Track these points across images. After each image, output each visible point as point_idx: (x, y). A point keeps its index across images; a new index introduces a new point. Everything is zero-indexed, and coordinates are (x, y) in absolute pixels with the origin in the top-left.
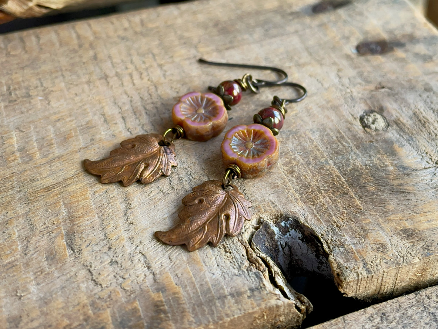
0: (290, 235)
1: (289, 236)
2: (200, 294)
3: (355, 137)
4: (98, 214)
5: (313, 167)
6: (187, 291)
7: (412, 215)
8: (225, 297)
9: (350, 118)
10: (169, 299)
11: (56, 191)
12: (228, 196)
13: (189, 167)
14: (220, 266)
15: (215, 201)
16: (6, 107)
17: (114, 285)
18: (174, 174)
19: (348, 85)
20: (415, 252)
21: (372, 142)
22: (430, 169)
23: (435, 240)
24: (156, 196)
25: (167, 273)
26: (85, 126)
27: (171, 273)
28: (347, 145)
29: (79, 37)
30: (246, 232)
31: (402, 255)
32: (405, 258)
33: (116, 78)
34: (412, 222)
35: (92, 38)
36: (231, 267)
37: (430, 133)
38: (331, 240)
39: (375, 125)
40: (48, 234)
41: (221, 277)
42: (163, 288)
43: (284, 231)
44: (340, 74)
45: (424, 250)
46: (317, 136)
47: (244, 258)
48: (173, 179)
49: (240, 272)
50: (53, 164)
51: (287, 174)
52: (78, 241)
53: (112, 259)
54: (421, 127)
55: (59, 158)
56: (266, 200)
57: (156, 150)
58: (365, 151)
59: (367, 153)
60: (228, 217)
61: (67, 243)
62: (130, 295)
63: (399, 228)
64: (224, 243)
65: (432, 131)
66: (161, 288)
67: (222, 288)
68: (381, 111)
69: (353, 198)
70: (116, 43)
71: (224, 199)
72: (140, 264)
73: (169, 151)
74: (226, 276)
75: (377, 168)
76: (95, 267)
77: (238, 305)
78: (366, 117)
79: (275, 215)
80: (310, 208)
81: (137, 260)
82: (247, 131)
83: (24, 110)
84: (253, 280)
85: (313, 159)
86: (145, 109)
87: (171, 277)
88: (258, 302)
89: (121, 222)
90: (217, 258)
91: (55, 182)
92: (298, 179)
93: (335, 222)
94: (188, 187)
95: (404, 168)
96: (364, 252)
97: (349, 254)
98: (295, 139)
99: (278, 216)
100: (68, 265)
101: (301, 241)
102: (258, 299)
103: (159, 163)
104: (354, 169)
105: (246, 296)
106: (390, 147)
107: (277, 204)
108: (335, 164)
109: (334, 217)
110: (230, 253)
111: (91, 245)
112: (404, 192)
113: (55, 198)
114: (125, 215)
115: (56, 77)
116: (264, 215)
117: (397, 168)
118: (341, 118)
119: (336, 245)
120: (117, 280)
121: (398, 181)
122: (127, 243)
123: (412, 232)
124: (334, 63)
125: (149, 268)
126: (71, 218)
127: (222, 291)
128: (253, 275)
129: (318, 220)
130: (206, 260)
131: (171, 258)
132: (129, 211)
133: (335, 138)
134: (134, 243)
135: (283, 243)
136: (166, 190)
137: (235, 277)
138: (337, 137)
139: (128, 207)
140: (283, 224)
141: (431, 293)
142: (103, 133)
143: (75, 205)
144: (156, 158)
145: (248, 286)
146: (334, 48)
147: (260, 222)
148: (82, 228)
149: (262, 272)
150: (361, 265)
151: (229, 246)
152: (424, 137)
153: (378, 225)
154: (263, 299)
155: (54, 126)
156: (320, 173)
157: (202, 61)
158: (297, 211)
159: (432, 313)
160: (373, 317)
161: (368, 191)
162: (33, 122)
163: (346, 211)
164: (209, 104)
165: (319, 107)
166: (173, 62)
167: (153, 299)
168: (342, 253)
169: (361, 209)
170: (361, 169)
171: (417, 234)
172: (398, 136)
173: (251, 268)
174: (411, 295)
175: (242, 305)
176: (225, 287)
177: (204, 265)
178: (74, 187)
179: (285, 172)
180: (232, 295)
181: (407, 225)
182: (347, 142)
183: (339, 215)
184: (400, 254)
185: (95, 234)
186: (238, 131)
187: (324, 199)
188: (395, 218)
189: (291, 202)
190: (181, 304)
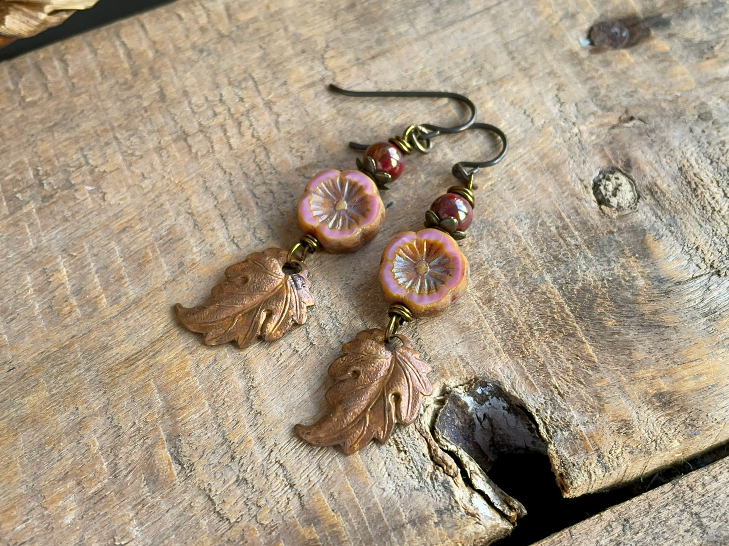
0: (490, 404)
1: (489, 406)
2: (367, 524)
3: (585, 226)
4: (208, 400)
5: (521, 288)
6: (348, 521)
7: (672, 367)
8: (403, 526)
9: (579, 188)
10: (325, 535)
11: (141, 364)
12: (395, 360)
13: (332, 305)
14: (393, 476)
15: (377, 371)
16: (39, 210)
17: (246, 518)
18: (312, 319)
19: (574, 119)
20: (673, 431)
21: (612, 233)
22: (702, 278)
23: (703, 409)
24: (289, 361)
25: (318, 492)
26: (166, 239)
27: (324, 492)
28: (573, 242)
29: (129, 54)
30: (426, 413)
31: (655, 438)
32: (658, 442)
33: (201, 136)
34: (670, 380)
35: (151, 54)
36: (408, 477)
37: (704, 208)
38: (551, 417)
39: (617, 197)
40: (142, 441)
41: (394, 494)
42: (316, 518)
43: (481, 400)
44: (561, 94)
45: (687, 427)
46: (526, 228)
47: (425, 459)
48: (311, 328)
49: (422, 484)
50: (129, 316)
51: (481, 304)
52: (186, 449)
53: (238, 476)
54: (690, 197)
55: (137, 302)
56: (452, 355)
57: (281, 283)
58: (602, 251)
59: (605, 256)
60: (398, 398)
61: (172, 454)
62: (270, 533)
63: (651, 391)
64: (395, 435)
65: (707, 202)
66: (312, 518)
67: (398, 512)
68: (627, 167)
69: (583, 343)
70: (192, 63)
71: (391, 366)
72: (279, 481)
73: (299, 282)
74: (402, 491)
75: (620, 284)
76: (216, 491)
77: (422, 538)
78: (604, 181)
79: (467, 378)
80: (518, 363)
81: (274, 475)
82: (417, 244)
83: (68, 214)
84: (441, 495)
85: (520, 274)
86: (254, 195)
87: (325, 497)
88: (450, 530)
89: (243, 412)
90: (387, 463)
91: (137, 348)
92: (499, 312)
93: (556, 388)
94: (334, 342)
95: (661, 281)
96: (598, 437)
97: (577, 443)
98: (492, 236)
99: (471, 380)
100: (179, 489)
101: (506, 412)
102: (449, 526)
103: (287, 307)
104: (583, 288)
105: (433, 523)
106: (640, 242)
107: (468, 360)
108: (555, 280)
109: (554, 378)
110: (405, 452)
111: (205, 454)
112: (659, 326)
113: (142, 377)
114: (248, 398)
115: (107, 144)
116: (450, 381)
117: (649, 282)
118: (564, 188)
119: (557, 426)
120: (250, 509)
121: (651, 307)
122: (255, 447)
123: (670, 397)
124: (552, 74)
125: (292, 486)
126: (171, 410)
127: (397, 517)
128: (440, 488)
129: (531, 385)
130: (372, 467)
131: (322, 467)
132: (253, 392)
133: (553, 229)
134: (267, 447)
135: (480, 415)
136: (302, 349)
137: (415, 493)
138: (557, 228)
139: (250, 385)
140: (479, 391)
141: (695, 481)
142: (195, 250)
143: (173, 387)
144: (282, 298)
145: (434, 506)
146: (550, 41)
147: (445, 392)
148: (189, 427)
149: (453, 477)
150: (595, 457)
151: (402, 440)
152: (694, 217)
153: (619, 388)
154: (456, 525)
155: (119, 241)
156: (531, 299)
157: (334, 89)
158: (499, 370)
159: (696, 514)
160: (611, 527)
161: (605, 328)
162: (86, 235)
163: (571, 367)
164: (354, 192)
165: (529, 169)
166: (288, 94)
167: (304, 536)
168: (567, 440)
169: (594, 362)
170: (594, 287)
171: (677, 400)
172: (654, 218)
173: (437, 475)
174: (666, 486)
175: (427, 539)
176: (401, 510)
177: (369, 476)
178: (167, 355)
179: (479, 301)
180: (413, 522)
181: (663, 385)
182: (572, 237)
183: (562, 375)
184: (651, 436)
185: (209, 435)
186: (402, 246)
187: (538, 347)
188: (646, 375)
189: (490, 355)
190: (343, 542)
